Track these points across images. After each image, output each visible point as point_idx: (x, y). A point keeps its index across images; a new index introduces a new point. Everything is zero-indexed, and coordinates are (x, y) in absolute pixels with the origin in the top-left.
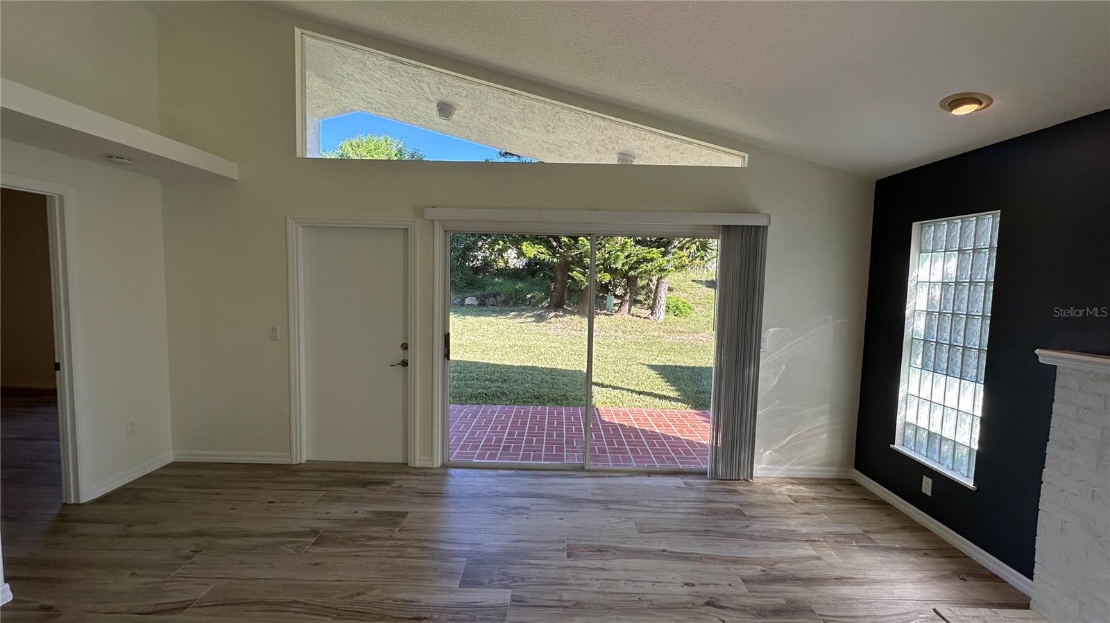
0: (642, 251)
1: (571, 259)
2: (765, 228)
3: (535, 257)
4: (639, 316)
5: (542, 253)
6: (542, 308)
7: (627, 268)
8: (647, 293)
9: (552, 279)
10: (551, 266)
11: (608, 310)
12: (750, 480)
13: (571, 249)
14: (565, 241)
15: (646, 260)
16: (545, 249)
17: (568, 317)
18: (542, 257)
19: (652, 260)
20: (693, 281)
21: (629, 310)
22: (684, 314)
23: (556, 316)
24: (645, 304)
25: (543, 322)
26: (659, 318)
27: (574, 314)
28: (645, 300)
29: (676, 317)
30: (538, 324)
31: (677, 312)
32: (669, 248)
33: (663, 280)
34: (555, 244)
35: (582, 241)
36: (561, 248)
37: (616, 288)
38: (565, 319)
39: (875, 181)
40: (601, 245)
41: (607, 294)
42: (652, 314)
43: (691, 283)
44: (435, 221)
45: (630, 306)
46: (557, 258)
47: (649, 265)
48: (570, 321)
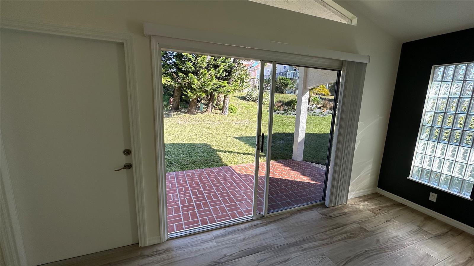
0: (220, 82)
1: (184, 85)
2: (366, 64)
3: (165, 84)
4: (216, 113)
5: (169, 81)
6: (167, 110)
7: (212, 90)
8: (217, 102)
9: (172, 96)
10: (173, 89)
11: (201, 111)
12: (346, 204)
13: (184, 80)
14: (181, 76)
15: (221, 86)
16: (170, 79)
17: (183, 115)
18: (169, 83)
19: (224, 86)
20: (235, 97)
21: (212, 110)
22: (234, 112)
23: (177, 114)
24: (217, 107)
25: (170, 117)
26: (226, 114)
27: (186, 113)
28: (216, 105)
29: (231, 113)
30: (168, 119)
31: (231, 111)
32: (230, 81)
33: (227, 96)
34: (175, 76)
35: (191, 75)
36: (179, 79)
37: (202, 100)
38: (182, 116)
39: (402, 43)
40: (199, 78)
41: (198, 103)
42: (223, 112)
43: (234, 97)
44: (152, 38)
45: (212, 108)
46: (177, 84)
47: (222, 89)
48: (185, 117)
